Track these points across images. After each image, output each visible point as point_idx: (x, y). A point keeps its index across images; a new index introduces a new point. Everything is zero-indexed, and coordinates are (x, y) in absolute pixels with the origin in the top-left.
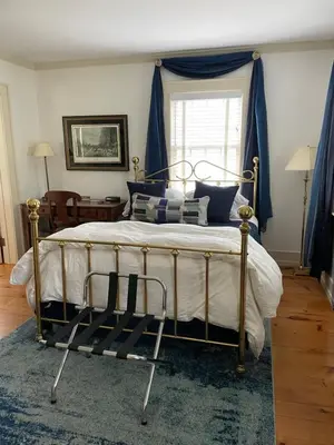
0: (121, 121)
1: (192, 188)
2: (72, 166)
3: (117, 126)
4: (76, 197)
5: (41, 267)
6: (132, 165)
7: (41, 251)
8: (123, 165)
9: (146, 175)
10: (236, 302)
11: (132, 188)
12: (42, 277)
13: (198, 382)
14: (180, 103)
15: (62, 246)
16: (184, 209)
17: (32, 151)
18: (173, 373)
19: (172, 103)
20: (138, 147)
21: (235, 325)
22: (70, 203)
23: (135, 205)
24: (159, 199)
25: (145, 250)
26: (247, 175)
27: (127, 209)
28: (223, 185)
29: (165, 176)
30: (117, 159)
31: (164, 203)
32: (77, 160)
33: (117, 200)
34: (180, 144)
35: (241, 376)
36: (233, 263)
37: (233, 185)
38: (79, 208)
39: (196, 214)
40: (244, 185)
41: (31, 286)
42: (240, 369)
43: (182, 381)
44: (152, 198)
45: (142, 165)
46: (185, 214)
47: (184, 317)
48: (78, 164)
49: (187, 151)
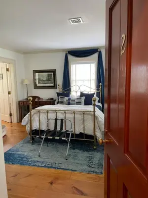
0: (54, 71)
1: (79, 94)
2: (36, 87)
3: (52, 73)
4: (39, 98)
5: (32, 119)
6: (58, 86)
7: (32, 114)
8: (54, 87)
9: (63, 90)
10: (93, 127)
11: (58, 94)
12: (32, 122)
13: (82, 151)
14: (74, 65)
15: (39, 112)
16: (76, 101)
17: (22, 82)
18: (74, 149)
19: (72, 65)
20: (60, 80)
21: (92, 134)
22: (36, 100)
23: (60, 100)
24: (68, 98)
25: (65, 112)
26: (98, 90)
27: (56, 102)
28: (90, 93)
29: (70, 90)
30: (53, 85)
31: (69, 99)
32: (38, 85)
33: (52, 99)
34: (74, 79)
35: (95, 149)
36: (91, 115)
37: (93, 93)
38: (40, 102)
39: (81, 103)
40: (97, 93)
41: (29, 125)
42: (95, 147)
43: (77, 151)
44: (66, 98)
45: (61, 87)
46: (77, 103)
47: (77, 132)
48: (38, 87)
49: (77, 82)
